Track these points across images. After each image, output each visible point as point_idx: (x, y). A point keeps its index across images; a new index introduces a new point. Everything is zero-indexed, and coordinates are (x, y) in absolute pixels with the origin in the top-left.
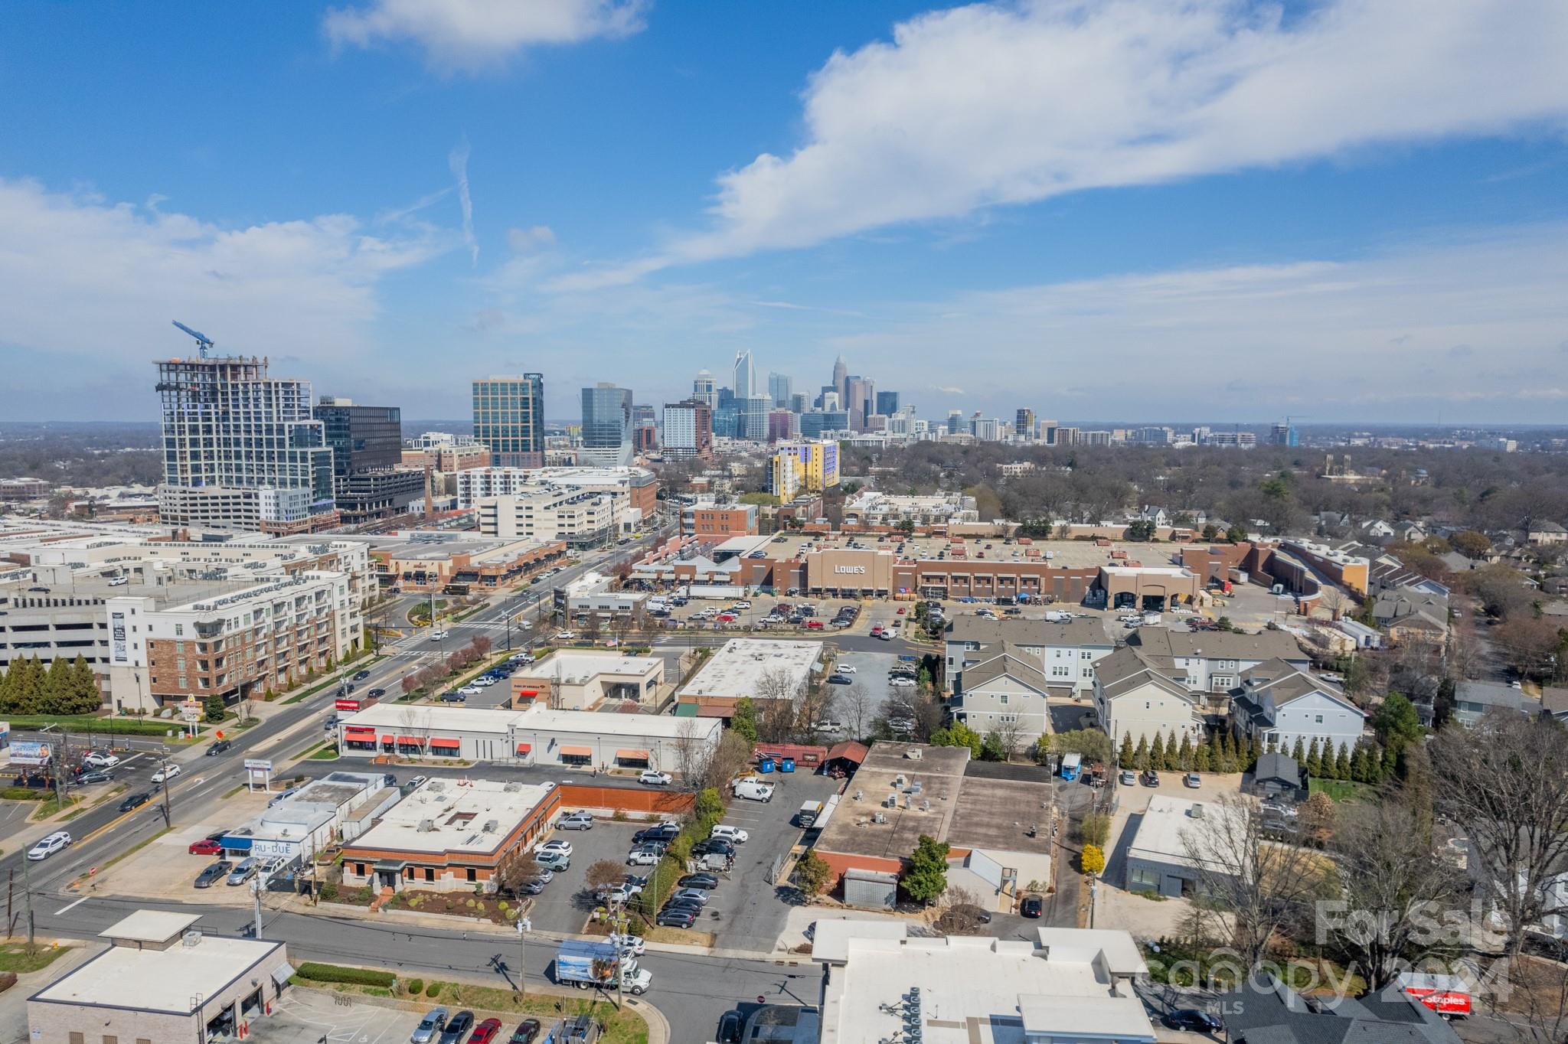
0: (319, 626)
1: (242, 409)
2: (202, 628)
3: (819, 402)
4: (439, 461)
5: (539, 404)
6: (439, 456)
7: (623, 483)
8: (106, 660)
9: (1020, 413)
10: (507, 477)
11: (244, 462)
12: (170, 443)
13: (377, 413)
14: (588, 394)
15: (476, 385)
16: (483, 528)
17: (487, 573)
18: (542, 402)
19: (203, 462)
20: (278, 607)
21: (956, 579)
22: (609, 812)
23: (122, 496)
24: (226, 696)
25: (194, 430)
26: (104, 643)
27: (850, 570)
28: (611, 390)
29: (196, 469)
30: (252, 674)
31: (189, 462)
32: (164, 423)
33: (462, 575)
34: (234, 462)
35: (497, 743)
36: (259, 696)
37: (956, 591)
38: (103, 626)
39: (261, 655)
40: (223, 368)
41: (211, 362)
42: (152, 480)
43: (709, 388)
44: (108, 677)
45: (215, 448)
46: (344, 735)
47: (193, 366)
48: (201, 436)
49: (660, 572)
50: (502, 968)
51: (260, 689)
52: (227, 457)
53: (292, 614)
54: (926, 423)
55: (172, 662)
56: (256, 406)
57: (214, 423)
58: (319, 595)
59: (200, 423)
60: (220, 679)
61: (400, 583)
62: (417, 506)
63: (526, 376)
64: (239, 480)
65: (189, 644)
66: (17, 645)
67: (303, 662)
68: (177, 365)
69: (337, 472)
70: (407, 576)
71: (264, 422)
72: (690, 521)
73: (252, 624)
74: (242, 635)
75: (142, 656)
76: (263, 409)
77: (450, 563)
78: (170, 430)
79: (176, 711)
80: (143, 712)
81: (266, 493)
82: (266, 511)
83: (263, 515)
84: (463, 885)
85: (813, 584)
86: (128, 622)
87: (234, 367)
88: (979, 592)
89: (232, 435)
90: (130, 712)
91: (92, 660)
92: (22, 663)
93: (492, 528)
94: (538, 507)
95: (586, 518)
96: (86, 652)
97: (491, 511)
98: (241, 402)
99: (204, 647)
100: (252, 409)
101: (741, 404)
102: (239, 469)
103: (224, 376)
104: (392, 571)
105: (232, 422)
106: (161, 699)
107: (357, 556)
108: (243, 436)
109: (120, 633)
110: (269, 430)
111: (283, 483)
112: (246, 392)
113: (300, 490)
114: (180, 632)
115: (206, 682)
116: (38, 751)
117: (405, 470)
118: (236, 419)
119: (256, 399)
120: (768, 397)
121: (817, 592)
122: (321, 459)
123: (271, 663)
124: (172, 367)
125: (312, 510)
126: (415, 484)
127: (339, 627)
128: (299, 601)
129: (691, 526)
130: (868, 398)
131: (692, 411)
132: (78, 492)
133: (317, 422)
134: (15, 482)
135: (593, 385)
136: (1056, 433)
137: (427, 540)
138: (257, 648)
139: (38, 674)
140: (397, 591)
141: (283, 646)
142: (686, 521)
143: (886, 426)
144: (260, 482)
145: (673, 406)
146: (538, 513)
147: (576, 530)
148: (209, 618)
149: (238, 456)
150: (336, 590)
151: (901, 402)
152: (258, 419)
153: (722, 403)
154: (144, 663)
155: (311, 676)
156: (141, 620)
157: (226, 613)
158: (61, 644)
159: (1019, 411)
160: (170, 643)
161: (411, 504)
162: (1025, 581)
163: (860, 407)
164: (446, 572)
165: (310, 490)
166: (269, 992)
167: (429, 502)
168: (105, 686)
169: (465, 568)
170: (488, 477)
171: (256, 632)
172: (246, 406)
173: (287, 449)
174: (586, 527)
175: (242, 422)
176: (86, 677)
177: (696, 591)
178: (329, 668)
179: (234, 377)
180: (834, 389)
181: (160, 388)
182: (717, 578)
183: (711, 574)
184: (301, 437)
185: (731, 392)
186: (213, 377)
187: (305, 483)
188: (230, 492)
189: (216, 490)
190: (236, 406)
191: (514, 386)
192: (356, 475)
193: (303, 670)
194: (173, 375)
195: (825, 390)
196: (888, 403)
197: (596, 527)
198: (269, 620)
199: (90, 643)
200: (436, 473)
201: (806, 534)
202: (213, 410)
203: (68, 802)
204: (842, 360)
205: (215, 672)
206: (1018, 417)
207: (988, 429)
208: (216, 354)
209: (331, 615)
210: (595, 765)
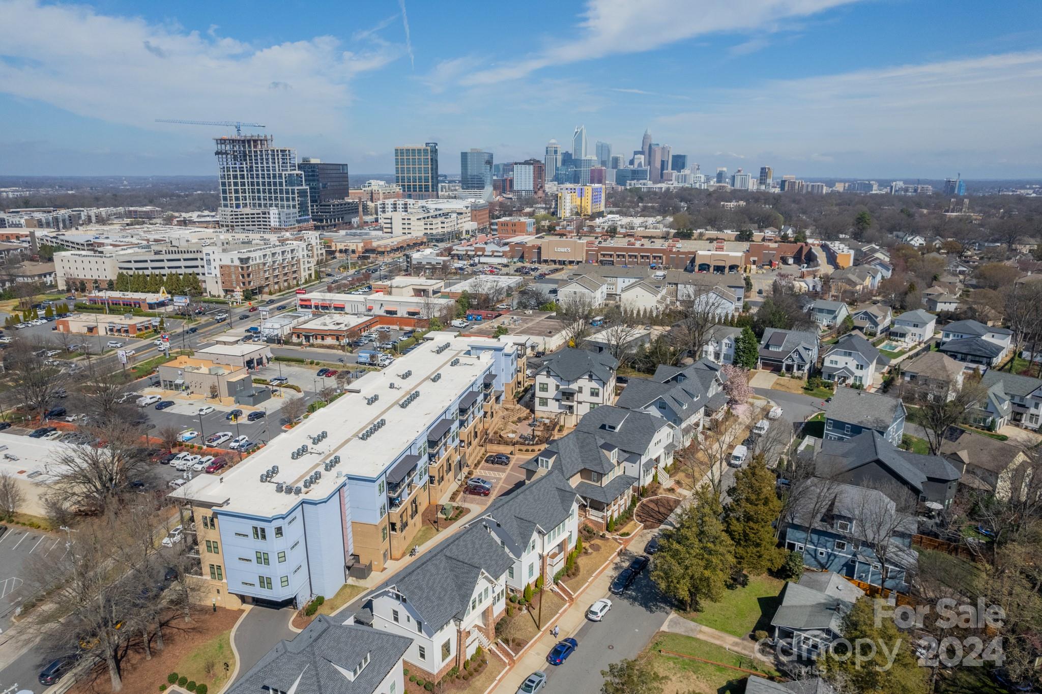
0: (293, 265)
1: (260, 165)
2: (241, 260)
3: (632, 162)
4: (372, 196)
5: (434, 161)
6: (372, 193)
7: (467, 207)
8: (204, 274)
9: (763, 169)
10: (406, 204)
11: (262, 195)
12: (224, 184)
13: (334, 167)
14: (464, 155)
15: (396, 150)
16: (385, 230)
17: (380, 249)
18: (437, 161)
19: (240, 195)
20: (274, 254)
21: (618, 256)
22: (397, 328)
23: (199, 216)
24: (252, 290)
25: (235, 177)
26: (203, 267)
27: (563, 250)
28: (479, 153)
29: (237, 199)
30: (263, 283)
31: (233, 195)
32: (219, 173)
33: (367, 251)
34: (256, 195)
35: (360, 306)
36: (266, 293)
37: (619, 263)
38: (202, 259)
39: (267, 275)
40: (249, 141)
41: (243, 138)
42: (214, 209)
43: (556, 152)
44: (205, 281)
45: (247, 187)
46: (299, 302)
47: (234, 141)
48: (239, 180)
49: (467, 251)
50: (342, 361)
51: (266, 290)
52: (253, 192)
53: (280, 258)
54: (703, 176)
55: (230, 275)
56: (267, 163)
57: (245, 173)
58: (292, 251)
59: (238, 173)
60: (250, 282)
61: (337, 255)
62: (355, 220)
63: (427, 144)
64: (260, 205)
65: (236, 267)
66: (169, 268)
67: (285, 281)
68: (225, 140)
69: (312, 201)
70: (341, 251)
71: (271, 172)
72: (495, 227)
73: (262, 261)
74: (258, 265)
75: (218, 272)
76: (271, 165)
77: (362, 244)
78: (223, 177)
79: (232, 296)
80: (219, 296)
81: (274, 211)
82: (274, 222)
83: (272, 224)
84: (335, 342)
85: (543, 258)
86: (212, 257)
87: (255, 141)
88: (630, 263)
89: (255, 180)
90: (214, 296)
91: (198, 274)
92: (171, 275)
93: (389, 230)
94: (414, 218)
95: (440, 225)
96: (196, 270)
97: (389, 221)
98: (259, 161)
99: (242, 268)
100: (265, 165)
101: (577, 163)
102: (259, 199)
103: (250, 146)
104: (333, 249)
105: (255, 173)
106: (226, 291)
107: (314, 238)
108: (261, 180)
109: (209, 261)
110: (274, 177)
111: (283, 207)
112: (262, 156)
113: (292, 210)
114: (232, 262)
115: (244, 283)
116: (184, 300)
117: (351, 201)
118: (257, 171)
119: (267, 159)
120: (595, 158)
121: (546, 261)
122: (302, 193)
123: (271, 279)
124: (222, 141)
125: (299, 222)
126: (353, 209)
127: (302, 267)
128: (283, 252)
129: (496, 230)
130: (665, 159)
131: (532, 167)
132: (177, 214)
133: (300, 172)
134: (144, 209)
135: (469, 151)
136: (787, 184)
137: (355, 235)
138: (265, 271)
139: (178, 280)
140: (335, 258)
141: (276, 273)
142: (493, 227)
143: (674, 178)
144: (271, 205)
145: (520, 164)
146: (414, 222)
147: (434, 232)
148: (244, 256)
149: (259, 191)
150: (300, 250)
151: (688, 163)
152: (268, 170)
153: (564, 162)
154: (219, 275)
155: (289, 287)
156: (217, 256)
157: (252, 255)
158: (186, 267)
159: (762, 169)
160: (229, 266)
161: (353, 220)
162: (655, 257)
163: (658, 165)
164: (360, 249)
165: (297, 210)
166: (265, 360)
167: (361, 218)
168: (204, 285)
169: (369, 247)
170: (395, 204)
171: (264, 264)
172: (262, 163)
173: (284, 187)
174: (440, 230)
175: (260, 172)
176: (197, 282)
177: (483, 260)
178: (298, 285)
179: (255, 146)
180: (642, 153)
181: (217, 153)
182: (496, 254)
183: (493, 252)
184: (291, 181)
185: (571, 155)
186: (244, 147)
187: (294, 207)
188: (255, 211)
189: (248, 210)
190: (257, 163)
191: (419, 150)
192: (323, 203)
193: (286, 284)
194: (223, 146)
195: (636, 153)
196: (679, 162)
197: (445, 230)
198: (269, 260)
199: (197, 267)
200: (369, 203)
201: (556, 235)
202: (244, 166)
203: (196, 320)
204: (649, 132)
205: (247, 279)
206: (761, 173)
207: (744, 181)
208: (246, 133)
209: (298, 261)
210: (399, 315)
